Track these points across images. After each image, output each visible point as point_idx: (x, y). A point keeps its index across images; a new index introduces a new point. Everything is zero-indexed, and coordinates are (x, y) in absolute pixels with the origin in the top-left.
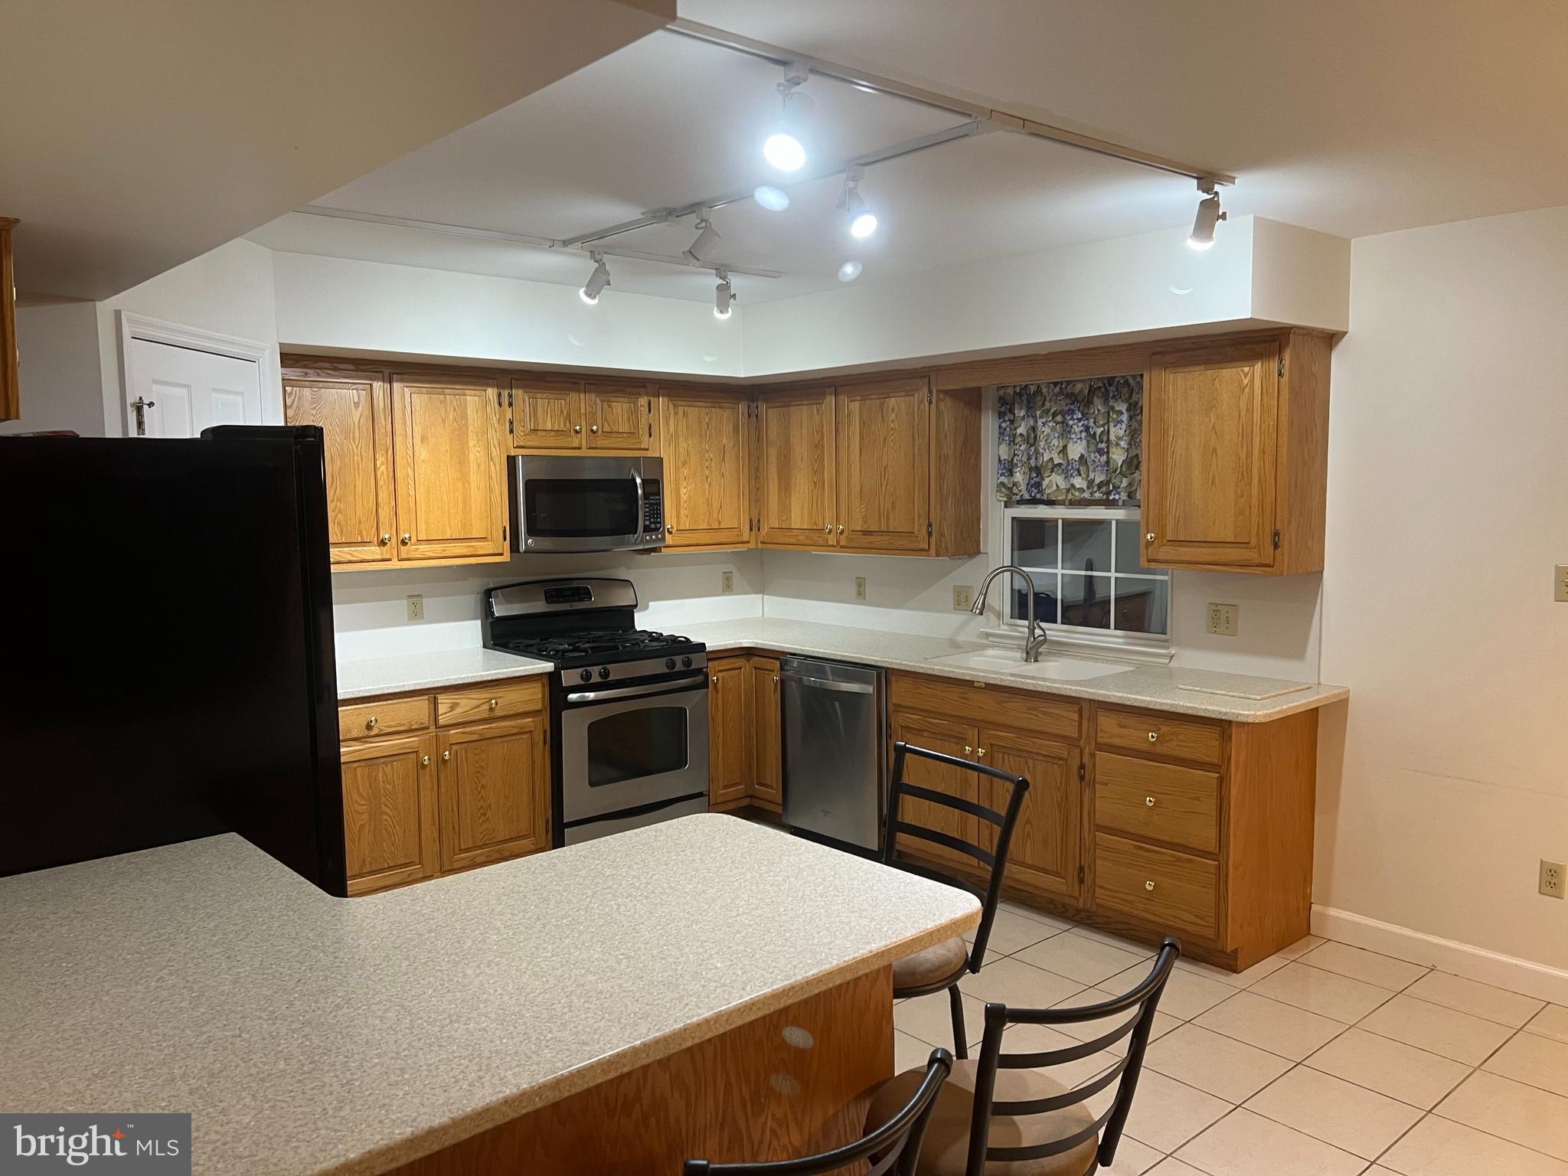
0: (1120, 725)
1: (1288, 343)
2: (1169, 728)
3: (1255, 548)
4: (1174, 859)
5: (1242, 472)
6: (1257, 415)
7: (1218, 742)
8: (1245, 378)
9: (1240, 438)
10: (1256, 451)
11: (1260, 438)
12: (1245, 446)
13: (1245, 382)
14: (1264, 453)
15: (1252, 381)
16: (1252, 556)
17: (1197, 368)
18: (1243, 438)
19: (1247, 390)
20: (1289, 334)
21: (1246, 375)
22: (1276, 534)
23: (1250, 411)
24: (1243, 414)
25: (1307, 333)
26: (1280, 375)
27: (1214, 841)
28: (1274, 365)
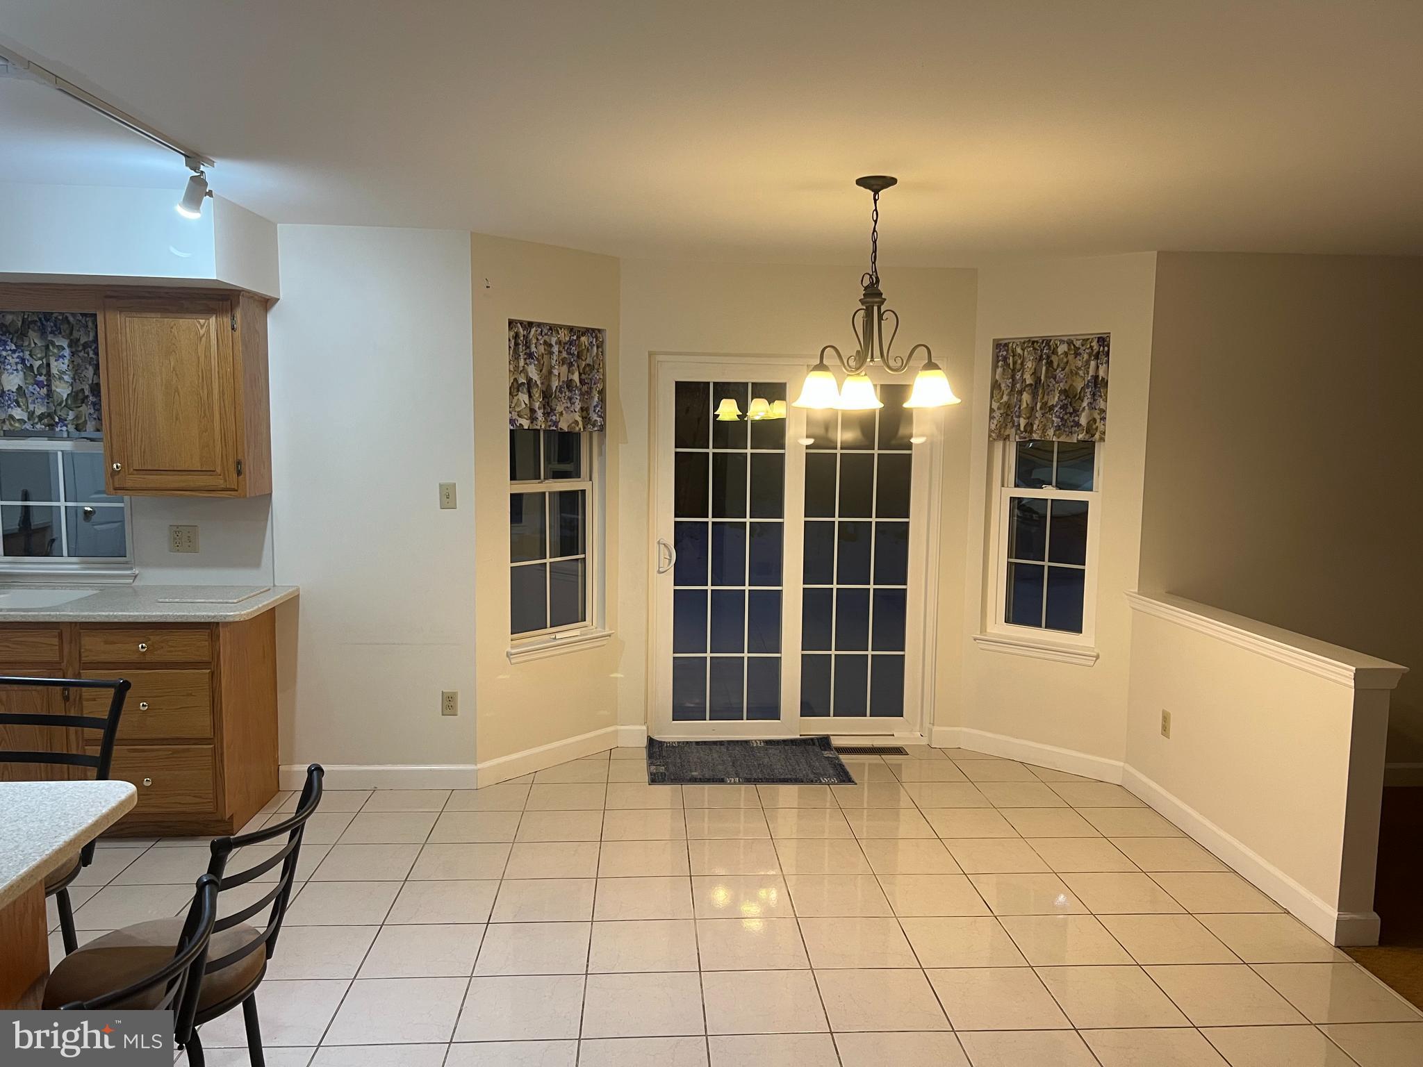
0: (106, 642)
1: (239, 303)
2: (158, 637)
3: (220, 475)
4: (170, 752)
5: (205, 411)
6: (214, 362)
7: (207, 643)
8: (201, 328)
9: (200, 381)
10: (216, 392)
11: (219, 382)
12: (205, 387)
13: (202, 332)
14: (223, 394)
15: (208, 331)
16: (220, 482)
17: (153, 315)
18: (203, 381)
19: (204, 339)
20: (239, 295)
21: (202, 327)
22: (239, 463)
23: (208, 357)
24: (202, 359)
25: (252, 296)
26: (233, 329)
27: (209, 728)
28: (227, 320)
